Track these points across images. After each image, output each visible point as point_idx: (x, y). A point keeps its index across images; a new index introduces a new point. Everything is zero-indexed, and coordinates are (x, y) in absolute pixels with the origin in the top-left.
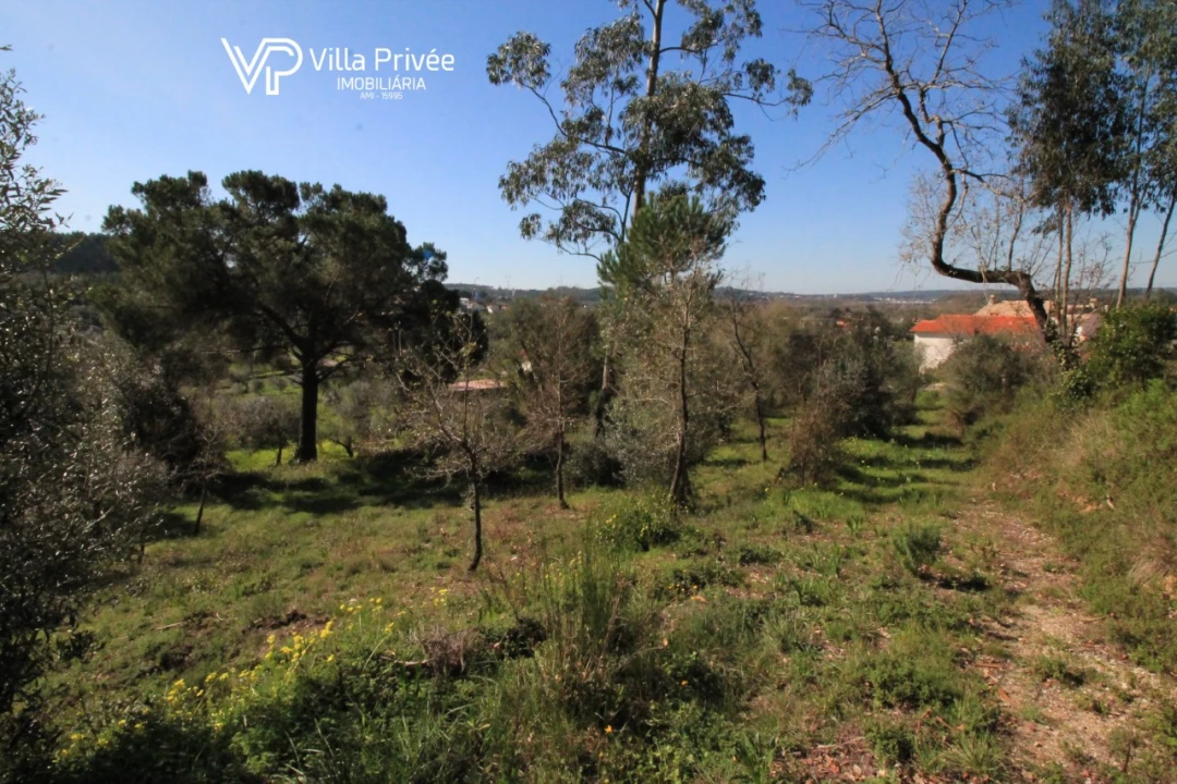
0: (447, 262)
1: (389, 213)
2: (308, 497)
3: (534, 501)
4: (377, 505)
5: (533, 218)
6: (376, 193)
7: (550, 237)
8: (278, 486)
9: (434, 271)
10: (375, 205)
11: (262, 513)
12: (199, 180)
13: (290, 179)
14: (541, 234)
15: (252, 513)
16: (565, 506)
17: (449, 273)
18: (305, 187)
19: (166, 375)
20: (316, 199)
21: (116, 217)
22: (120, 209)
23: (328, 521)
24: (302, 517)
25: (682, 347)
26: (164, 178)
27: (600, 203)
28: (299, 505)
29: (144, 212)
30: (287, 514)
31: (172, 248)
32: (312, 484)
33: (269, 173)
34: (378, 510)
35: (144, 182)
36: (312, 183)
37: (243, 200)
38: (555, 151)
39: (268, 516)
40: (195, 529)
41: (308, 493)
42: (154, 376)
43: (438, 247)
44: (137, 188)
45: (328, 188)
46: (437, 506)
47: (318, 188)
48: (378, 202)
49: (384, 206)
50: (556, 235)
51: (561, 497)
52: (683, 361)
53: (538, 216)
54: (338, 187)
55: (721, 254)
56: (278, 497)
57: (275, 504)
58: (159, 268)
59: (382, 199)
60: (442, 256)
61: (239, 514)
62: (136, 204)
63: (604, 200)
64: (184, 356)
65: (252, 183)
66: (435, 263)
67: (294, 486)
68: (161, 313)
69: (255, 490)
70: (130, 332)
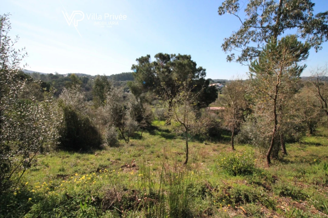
0: (206, 71)
1: (191, 59)
2: (166, 134)
3: (224, 145)
4: (180, 139)
5: (232, 55)
6: (188, 55)
7: (237, 60)
8: (160, 130)
9: (202, 74)
10: (188, 58)
11: (155, 136)
12: (149, 56)
13: (168, 54)
14: (235, 60)
15: (153, 136)
16: (233, 149)
17: (206, 75)
18: (172, 55)
19: (141, 102)
20: (174, 58)
21: (133, 67)
22: (134, 65)
23: (168, 141)
24: (163, 139)
25: (275, 94)
26: (142, 57)
27: (257, 47)
28: (163, 136)
29: (139, 65)
30: (160, 137)
31: (142, 73)
32: (167, 131)
33: (164, 53)
34: (181, 140)
35: (138, 58)
36: (173, 54)
37: (159, 60)
38: (241, 32)
39: (156, 137)
40: (140, 137)
41: (166, 133)
42: (138, 102)
43: (203, 68)
44: (137, 60)
45: (177, 55)
46: (196, 142)
47: (175, 55)
48: (189, 57)
49: (190, 58)
50: (240, 59)
51: (233, 146)
52: (275, 100)
53: (234, 54)
54: (179, 54)
55: (306, 57)
56: (160, 133)
57: (158, 134)
58: (139, 77)
59: (190, 56)
60: (205, 70)
61: (151, 136)
62: (137, 63)
63: (258, 46)
64: (144, 97)
65: (161, 56)
66: (203, 72)
67: (163, 131)
68: (140, 88)
69: (155, 130)
70: (134, 92)
